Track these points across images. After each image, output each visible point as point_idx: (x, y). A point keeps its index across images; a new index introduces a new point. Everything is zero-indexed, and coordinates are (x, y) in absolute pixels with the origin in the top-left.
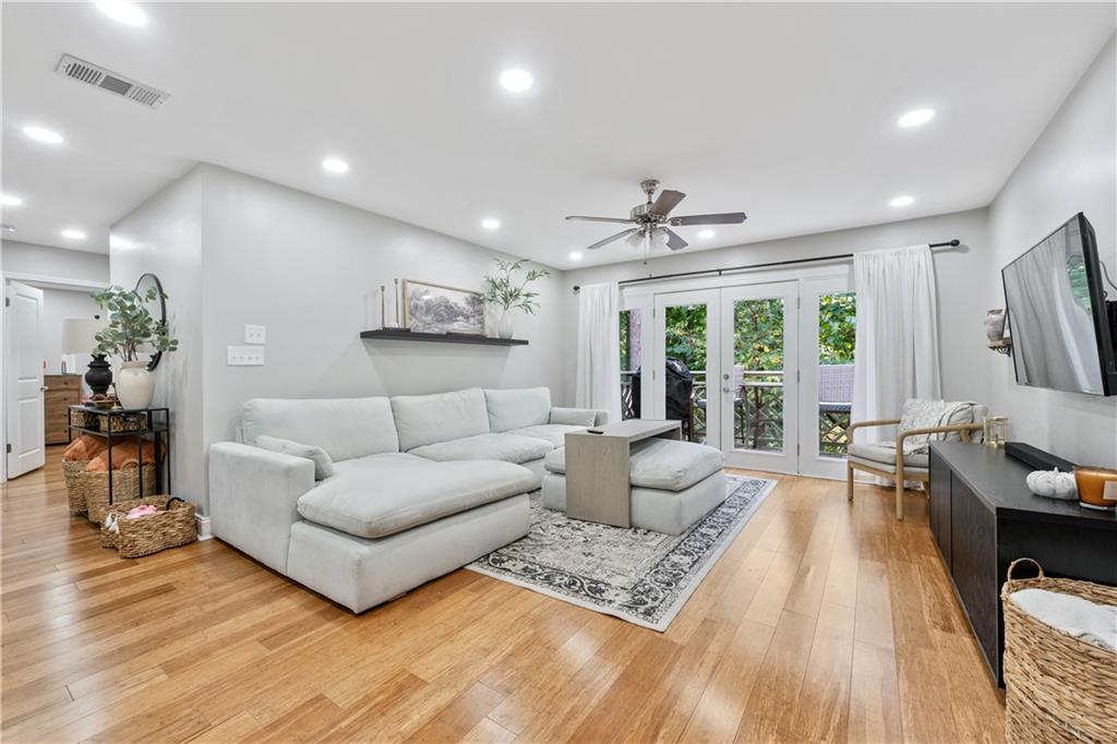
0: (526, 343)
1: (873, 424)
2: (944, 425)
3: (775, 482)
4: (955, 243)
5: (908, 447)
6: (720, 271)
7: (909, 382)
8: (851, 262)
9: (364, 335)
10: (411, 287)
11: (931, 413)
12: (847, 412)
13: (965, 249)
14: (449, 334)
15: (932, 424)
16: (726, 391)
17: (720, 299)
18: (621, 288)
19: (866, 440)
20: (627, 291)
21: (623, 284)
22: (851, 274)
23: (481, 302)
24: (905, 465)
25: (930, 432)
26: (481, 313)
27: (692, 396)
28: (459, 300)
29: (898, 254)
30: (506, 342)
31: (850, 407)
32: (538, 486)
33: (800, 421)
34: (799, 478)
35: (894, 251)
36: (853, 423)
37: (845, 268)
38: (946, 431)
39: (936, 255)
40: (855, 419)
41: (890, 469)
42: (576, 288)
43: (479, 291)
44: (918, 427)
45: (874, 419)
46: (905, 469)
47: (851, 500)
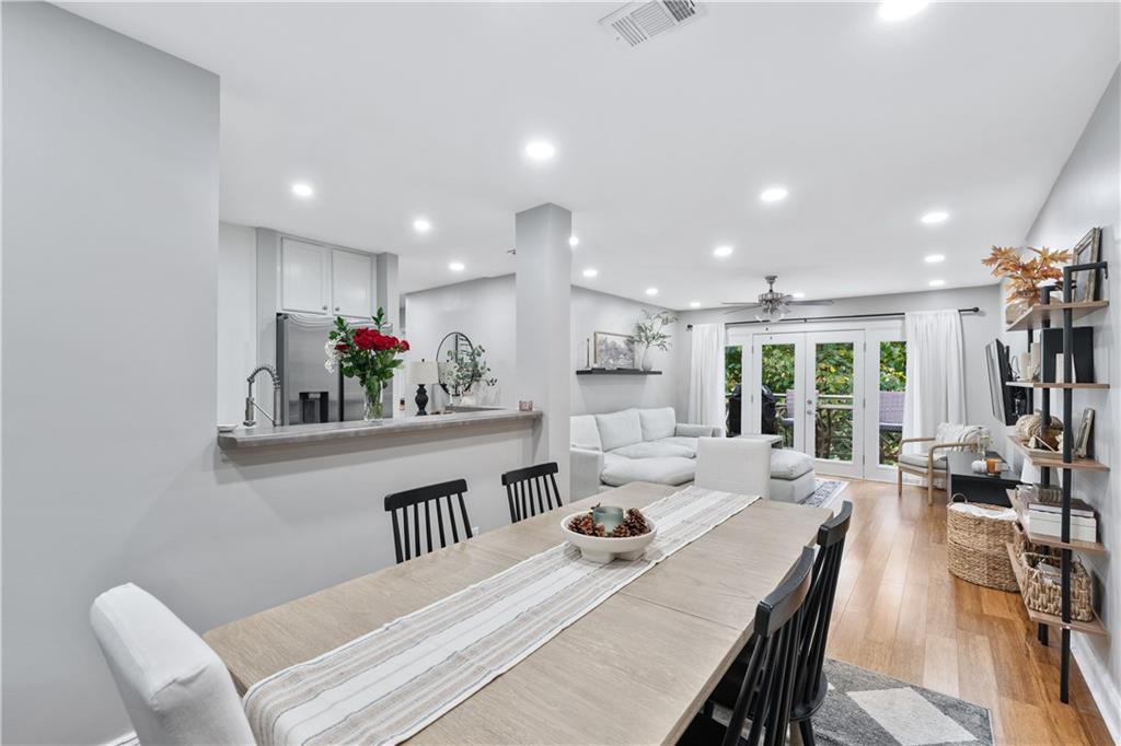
0: (660, 373)
1: (916, 440)
2: (961, 441)
3: (847, 483)
4: (976, 310)
5: (936, 456)
6: (805, 320)
7: (943, 410)
8: (903, 319)
9: (578, 373)
10: (599, 336)
11: (954, 432)
12: (899, 430)
13: (983, 314)
14: (619, 369)
15: (955, 441)
16: (809, 413)
17: (805, 339)
18: (726, 328)
19: (911, 451)
20: (732, 331)
21: (728, 325)
22: (903, 328)
23: (633, 343)
24: (935, 468)
25: (953, 446)
26: (631, 350)
27: (777, 415)
28: (621, 343)
29: (936, 315)
30: (647, 372)
31: (901, 427)
32: (691, 478)
33: (865, 437)
34: (864, 481)
35: (934, 312)
36: (904, 438)
37: (899, 322)
38: (963, 446)
39: (964, 318)
40: (905, 436)
41: (925, 470)
42: (690, 327)
43: (630, 334)
44: (946, 442)
45: (918, 436)
46: (935, 471)
47: (900, 494)
